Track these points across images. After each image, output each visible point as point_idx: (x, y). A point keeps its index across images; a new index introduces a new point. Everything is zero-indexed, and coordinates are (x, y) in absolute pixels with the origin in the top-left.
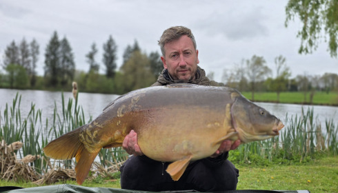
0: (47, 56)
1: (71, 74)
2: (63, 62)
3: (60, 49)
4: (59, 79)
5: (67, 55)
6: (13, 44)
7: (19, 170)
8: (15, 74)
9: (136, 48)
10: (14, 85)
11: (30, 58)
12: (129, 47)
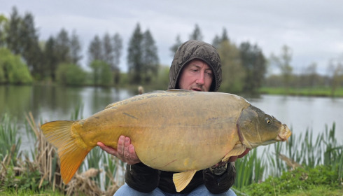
0: (130, 50)
1: (155, 69)
2: (146, 57)
3: (143, 42)
4: (143, 76)
5: (151, 48)
6: (96, 38)
7: (80, 185)
8: (100, 71)
9: (225, 38)
10: (99, 82)
11: (113, 53)
12: (217, 37)
